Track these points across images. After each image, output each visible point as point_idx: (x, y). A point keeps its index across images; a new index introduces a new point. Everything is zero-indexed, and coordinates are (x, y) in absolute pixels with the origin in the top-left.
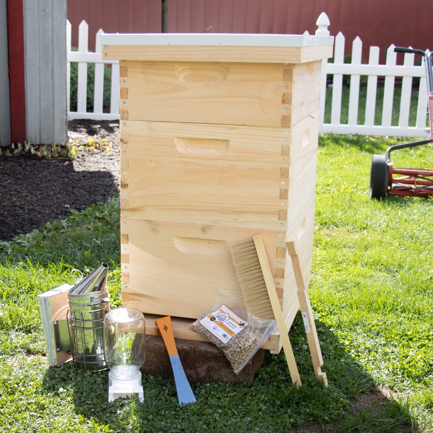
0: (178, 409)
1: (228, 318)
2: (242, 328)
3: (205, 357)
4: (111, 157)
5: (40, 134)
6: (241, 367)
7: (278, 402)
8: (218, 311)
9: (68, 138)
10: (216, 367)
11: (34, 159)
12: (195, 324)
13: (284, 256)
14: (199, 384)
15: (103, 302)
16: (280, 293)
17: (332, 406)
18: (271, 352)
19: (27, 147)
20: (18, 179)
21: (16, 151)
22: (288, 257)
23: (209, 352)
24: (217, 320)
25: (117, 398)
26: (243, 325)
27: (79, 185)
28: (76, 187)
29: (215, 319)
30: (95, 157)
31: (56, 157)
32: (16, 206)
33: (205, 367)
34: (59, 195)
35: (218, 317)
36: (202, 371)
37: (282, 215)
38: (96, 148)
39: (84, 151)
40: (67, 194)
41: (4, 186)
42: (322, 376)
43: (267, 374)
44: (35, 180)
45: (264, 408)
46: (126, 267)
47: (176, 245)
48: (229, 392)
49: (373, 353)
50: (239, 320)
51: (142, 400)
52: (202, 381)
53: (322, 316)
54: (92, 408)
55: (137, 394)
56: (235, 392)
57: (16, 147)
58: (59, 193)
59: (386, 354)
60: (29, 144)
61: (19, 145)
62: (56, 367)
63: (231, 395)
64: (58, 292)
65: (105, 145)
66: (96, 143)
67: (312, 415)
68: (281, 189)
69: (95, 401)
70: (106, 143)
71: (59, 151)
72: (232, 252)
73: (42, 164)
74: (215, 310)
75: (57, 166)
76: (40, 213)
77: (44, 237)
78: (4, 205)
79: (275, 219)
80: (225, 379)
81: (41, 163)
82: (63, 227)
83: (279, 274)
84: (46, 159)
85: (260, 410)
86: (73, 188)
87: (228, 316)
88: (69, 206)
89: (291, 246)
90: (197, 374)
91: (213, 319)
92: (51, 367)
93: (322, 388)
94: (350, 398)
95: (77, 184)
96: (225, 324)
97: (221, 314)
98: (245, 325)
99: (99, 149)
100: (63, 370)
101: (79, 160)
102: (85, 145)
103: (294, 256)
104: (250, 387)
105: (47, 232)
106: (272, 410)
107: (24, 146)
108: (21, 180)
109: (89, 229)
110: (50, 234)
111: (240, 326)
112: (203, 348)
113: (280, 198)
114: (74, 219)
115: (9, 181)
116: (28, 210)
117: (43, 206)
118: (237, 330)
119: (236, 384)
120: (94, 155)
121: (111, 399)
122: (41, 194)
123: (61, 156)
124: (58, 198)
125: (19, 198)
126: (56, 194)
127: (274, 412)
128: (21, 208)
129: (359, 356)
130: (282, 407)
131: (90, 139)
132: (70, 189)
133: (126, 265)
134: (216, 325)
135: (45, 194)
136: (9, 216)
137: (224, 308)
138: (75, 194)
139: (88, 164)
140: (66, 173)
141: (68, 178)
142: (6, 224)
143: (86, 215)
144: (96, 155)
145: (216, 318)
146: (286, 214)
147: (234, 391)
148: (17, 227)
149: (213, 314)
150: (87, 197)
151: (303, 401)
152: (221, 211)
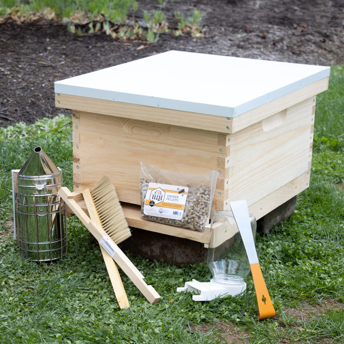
1: (163, 193)
8: (149, 191)
11: (106, 40)
20: (75, 60)
21: (91, 31)
24: (156, 202)
26: (183, 191)
29: (154, 203)
31: (132, 40)
41: (54, 67)
44: (93, 63)
66: (187, 27)
73: (112, 47)
78: (42, 87)
81: (111, 45)
84: (119, 42)
87: (161, 190)
96: (166, 201)
97: (153, 192)
98: (186, 190)
99: (188, 34)
108: (77, 62)
111: (181, 194)
115: (62, 63)
118: (182, 200)
123: (139, 39)
134: (160, 208)
136: (43, 98)
137: (151, 185)
142: (37, 106)
145: (154, 201)
148: (47, 111)
149: (147, 198)
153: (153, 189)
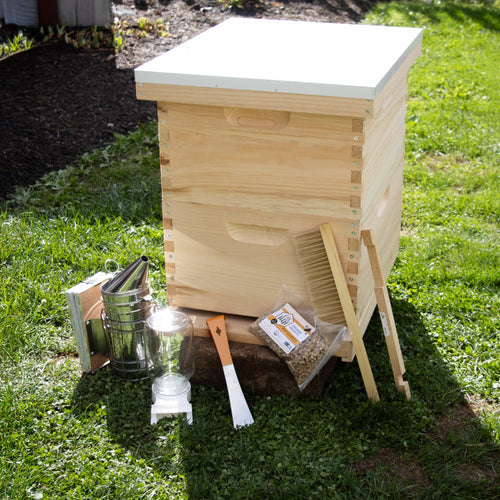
0: (232, 433)
2: (308, 335)
3: (265, 366)
4: (167, 47)
5: (76, 12)
6: (307, 381)
7: (349, 423)
8: (281, 311)
9: (113, 16)
10: (278, 378)
11: (68, 51)
12: (254, 325)
13: (357, 248)
14: (258, 397)
15: (144, 300)
16: (353, 290)
17: (412, 426)
18: (344, 360)
19: (61, 32)
20: (48, 85)
21: (46, 39)
22: (364, 249)
23: (270, 361)
24: (279, 322)
25: (161, 417)
26: (309, 330)
27: (126, 93)
28: (122, 96)
29: (277, 321)
30: (147, 47)
31: (98, 49)
32: (45, 130)
33: (266, 377)
34: (100, 109)
35: (281, 318)
36: (262, 382)
37: (355, 202)
38: (149, 31)
39: (134, 37)
40: (110, 107)
42: (403, 387)
43: (339, 382)
44: (69, 86)
45: (332, 429)
46: (171, 256)
47: (230, 233)
48: (293, 408)
49: (469, 349)
50: (305, 324)
51: (190, 422)
52: (262, 394)
53: (413, 293)
54: (130, 435)
55: (185, 414)
56: (300, 408)
57: (47, 33)
58: (101, 106)
59: (484, 349)
60: (63, 28)
61: (50, 29)
62: (90, 373)
63: (296, 411)
64: (90, 286)
65: (160, 29)
66: (149, 25)
67: (389, 439)
68: (352, 172)
69: (135, 424)
70: (161, 25)
71: (102, 37)
72: (296, 243)
73: (79, 60)
74: (278, 309)
75: (99, 62)
76: (75, 137)
77: (80, 175)
79: (346, 205)
80: (289, 392)
81: (78, 58)
82: (105, 159)
83: (351, 269)
84: (84, 52)
85: (328, 432)
86: (119, 97)
88: (112, 125)
89: (366, 235)
90: (257, 385)
91: (274, 321)
92: (84, 373)
93: (403, 402)
94: (436, 414)
95: (123, 91)
96: (288, 328)
97: (284, 314)
98: (312, 331)
99: (153, 34)
100: (99, 379)
101: (127, 53)
102: (135, 27)
103: (371, 248)
104: (318, 401)
105: (85, 168)
106: (342, 432)
107: (56, 31)
108: (52, 86)
109: (137, 162)
110: (87, 172)
111: (305, 332)
112: (262, 355)
113: (352, 181)
114: (118, 147)
116: (61, 133)
117: (80, 127)
118: (302, 337)
119: (302, 397)
120: (146, 44)
121: (154, 421)
122: (77, 108)
123: (104, 46)
124: (98, 114)
125: (49, 116)
126: (96, 107)
127: (344, 435)
128: (52, 132)
129: (452, 352)
130: (353, 429)
131: (141, 19)
132: (115, 99)
133: (171, 253)
134: (277, 329)
135: (83, 108)
137: (288, 307)
138: (120, 106)
139: (139, 59)
140: (109, 74)
141: (112, 82)
143: (133, 141)
144: (149, 44)
146: (360, 201)
147: (300, 406)
148: (46, 160)
149: (275, 315)
150: (136, 110)
151: (378, 421)
152: (282, 195)
153: (286, 312)
